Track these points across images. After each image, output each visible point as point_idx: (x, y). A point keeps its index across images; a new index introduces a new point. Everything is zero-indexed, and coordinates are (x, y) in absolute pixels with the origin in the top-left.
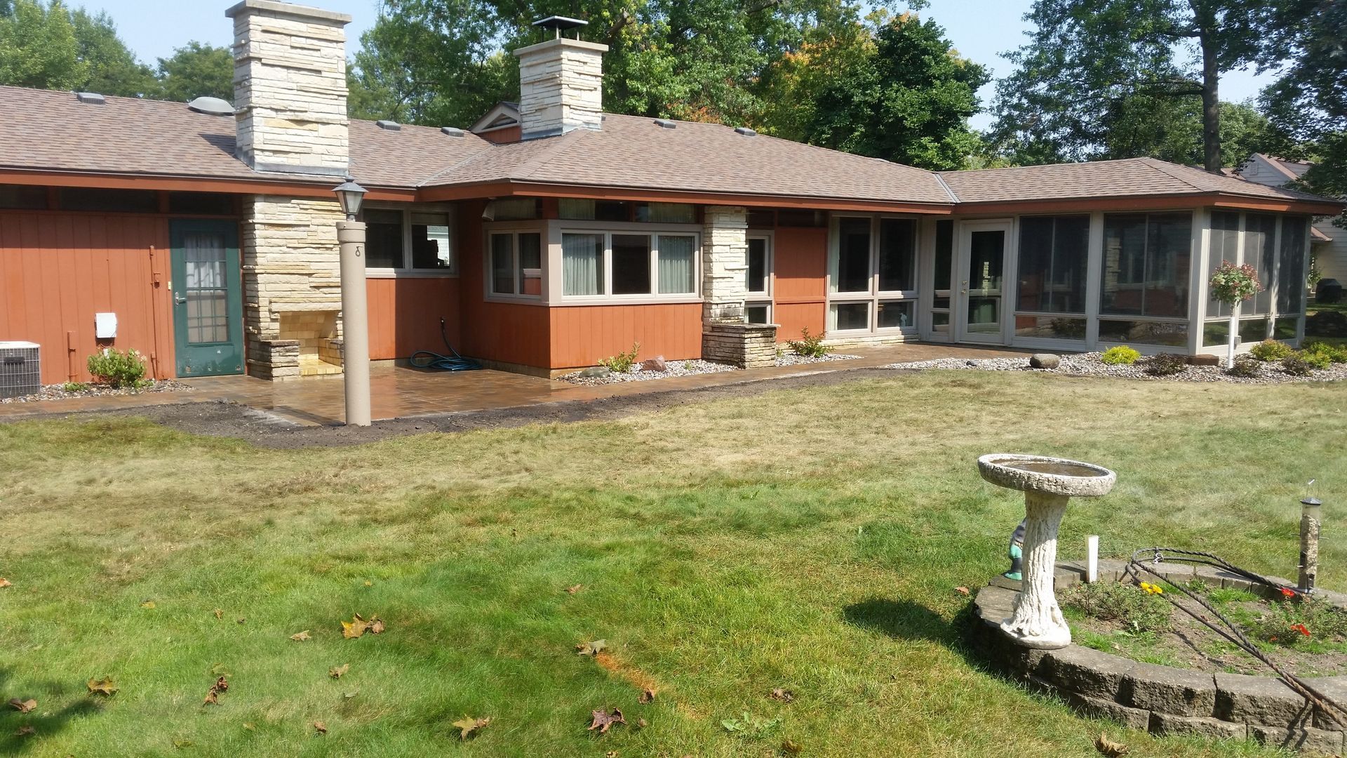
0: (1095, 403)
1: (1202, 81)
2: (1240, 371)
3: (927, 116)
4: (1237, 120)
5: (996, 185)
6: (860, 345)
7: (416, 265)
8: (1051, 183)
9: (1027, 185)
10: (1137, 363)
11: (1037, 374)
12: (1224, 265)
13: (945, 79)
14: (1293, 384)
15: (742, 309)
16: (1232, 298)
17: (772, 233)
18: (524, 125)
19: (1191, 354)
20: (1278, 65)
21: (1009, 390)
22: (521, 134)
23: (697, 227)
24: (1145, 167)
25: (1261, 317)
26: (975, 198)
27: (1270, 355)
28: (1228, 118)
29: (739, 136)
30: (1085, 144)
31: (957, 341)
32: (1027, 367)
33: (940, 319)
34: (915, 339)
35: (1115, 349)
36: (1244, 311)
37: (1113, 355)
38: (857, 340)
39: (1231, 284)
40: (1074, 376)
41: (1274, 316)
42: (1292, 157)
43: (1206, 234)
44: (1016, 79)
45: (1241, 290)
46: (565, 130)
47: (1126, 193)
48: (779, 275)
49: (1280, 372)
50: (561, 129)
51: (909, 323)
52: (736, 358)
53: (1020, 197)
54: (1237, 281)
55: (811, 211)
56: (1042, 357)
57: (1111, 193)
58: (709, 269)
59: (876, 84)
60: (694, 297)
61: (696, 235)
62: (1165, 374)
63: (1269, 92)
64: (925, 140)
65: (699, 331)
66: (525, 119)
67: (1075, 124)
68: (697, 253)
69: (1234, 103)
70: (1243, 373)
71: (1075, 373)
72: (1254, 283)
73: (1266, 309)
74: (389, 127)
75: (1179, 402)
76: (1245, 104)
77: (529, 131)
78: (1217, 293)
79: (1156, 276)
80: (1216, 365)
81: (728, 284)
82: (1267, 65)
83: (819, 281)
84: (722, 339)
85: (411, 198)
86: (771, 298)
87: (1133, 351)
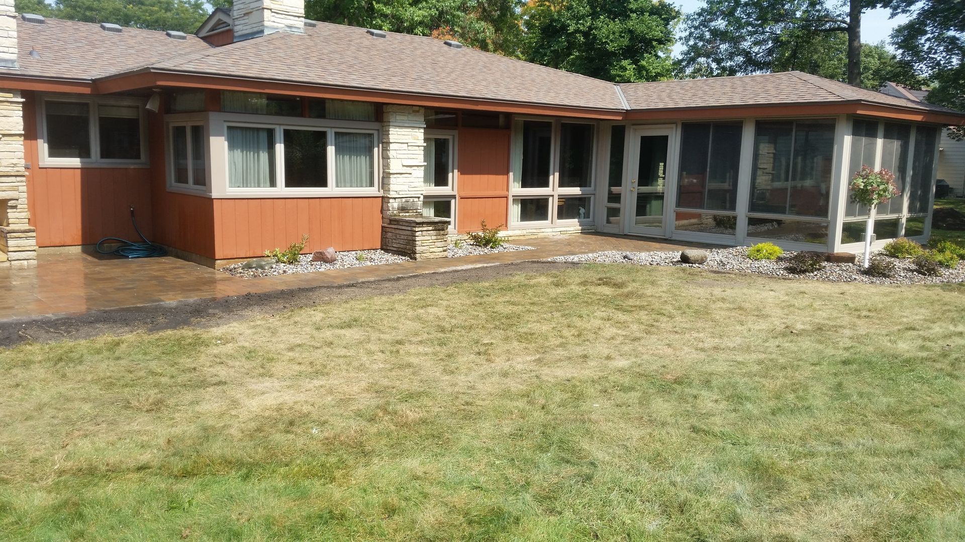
0: (729, 309)
1: (848, 20)
2: (875, 271)
3: (625, 42)
4: (873, 57)
5: (664, 95)
6: (541, 235)
7: (103, 156)
8: (711, 92)
9: (690, 95)
10: (780, 259)
11: (684, 270)
12: (864, 170)
13: (641, 11)
14: (925, 285)
15: (420, 203)
16: (870, 201)
17: (456, 133)
18: (236, 29)
19: (829, 252)
20: (908, 11)
21: (649, 291)
22: (233, 37)
23: (376, 125)
24: (795, 79)
25: (894, 216)
26: (644, 106)
27: (902, 252)
28: (867, 56)
29: (446, 47)
30: (755, 71)
31: (626, 232)
32: (678, 262)
33: (613, 212)
34: (591, 230)
35: (760, 245)
36: (878, 212)
37: (758, 251)
38: (538, 231)
39: (869, 188)
40: (718, 272)
41: (905, 214)
42: (915, 84)
43: (848, 140)
44: (700, 14)
45: (879, 194)
46: (266, 32)
47: (774, 101)
48: (463, 172)
49: (912, 271)
50: (262, 32)
51: (587, 216)
52: (408, 250)
53: (682, 105)
54: (875, 185)
55: (496, 115)
56: (693, 253)
57: (762, 101)
58: (386, 166)
59: (588, 16)
60: (373, 191)
61: (376, 133)
62: (804, 272)
63: (899, 31)
64: (625, 63)
65: (378, 224)
66: (237, 23)
67: (747, 54)
68: (376, 150)
69: (871, 44)
70: (878, 273)
71: (720, 269)
72: (891, 187)
73: (899, 210)
74: (110, 29)
75: (815, 310)
76: (879, 46)
77: (240, 33)
78: (856, 196)
79: (803, 178)
80: (853, 263)
81: (407, 180)
82: (899, 10)
83: (501, 178)
84: (397, 231)
85: (87, 91)
86: (455, 193)
87: (777, 248)
